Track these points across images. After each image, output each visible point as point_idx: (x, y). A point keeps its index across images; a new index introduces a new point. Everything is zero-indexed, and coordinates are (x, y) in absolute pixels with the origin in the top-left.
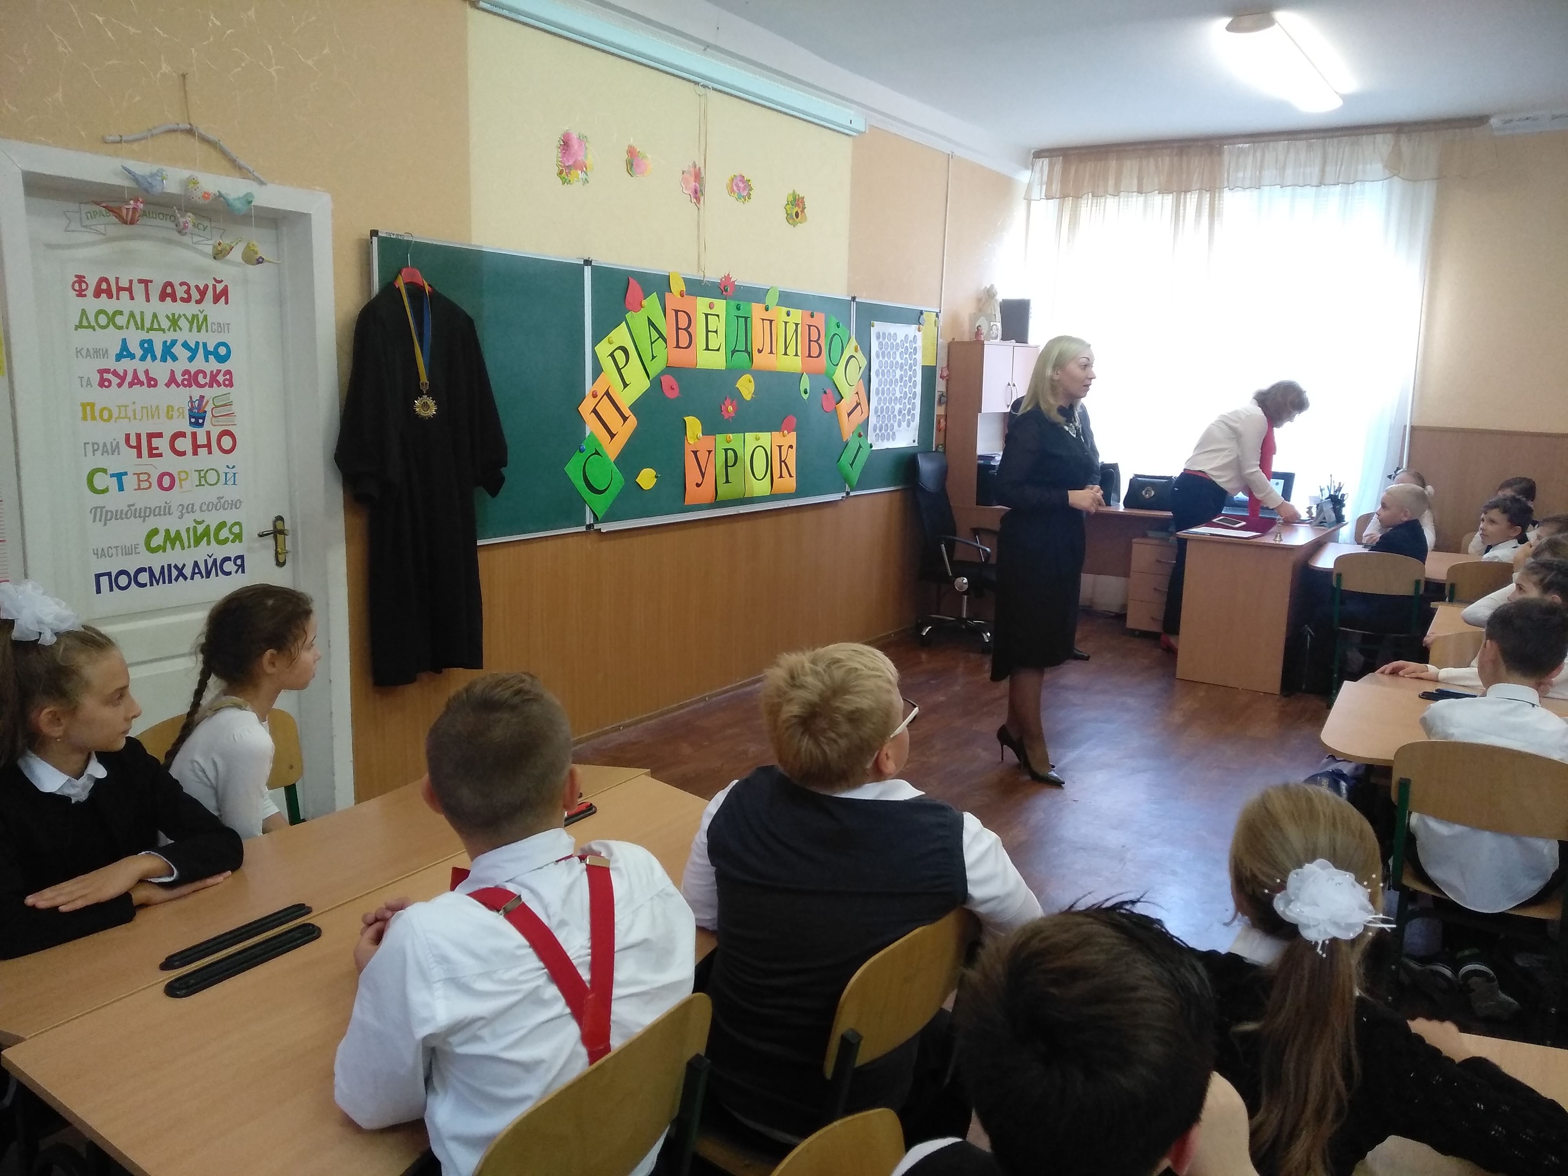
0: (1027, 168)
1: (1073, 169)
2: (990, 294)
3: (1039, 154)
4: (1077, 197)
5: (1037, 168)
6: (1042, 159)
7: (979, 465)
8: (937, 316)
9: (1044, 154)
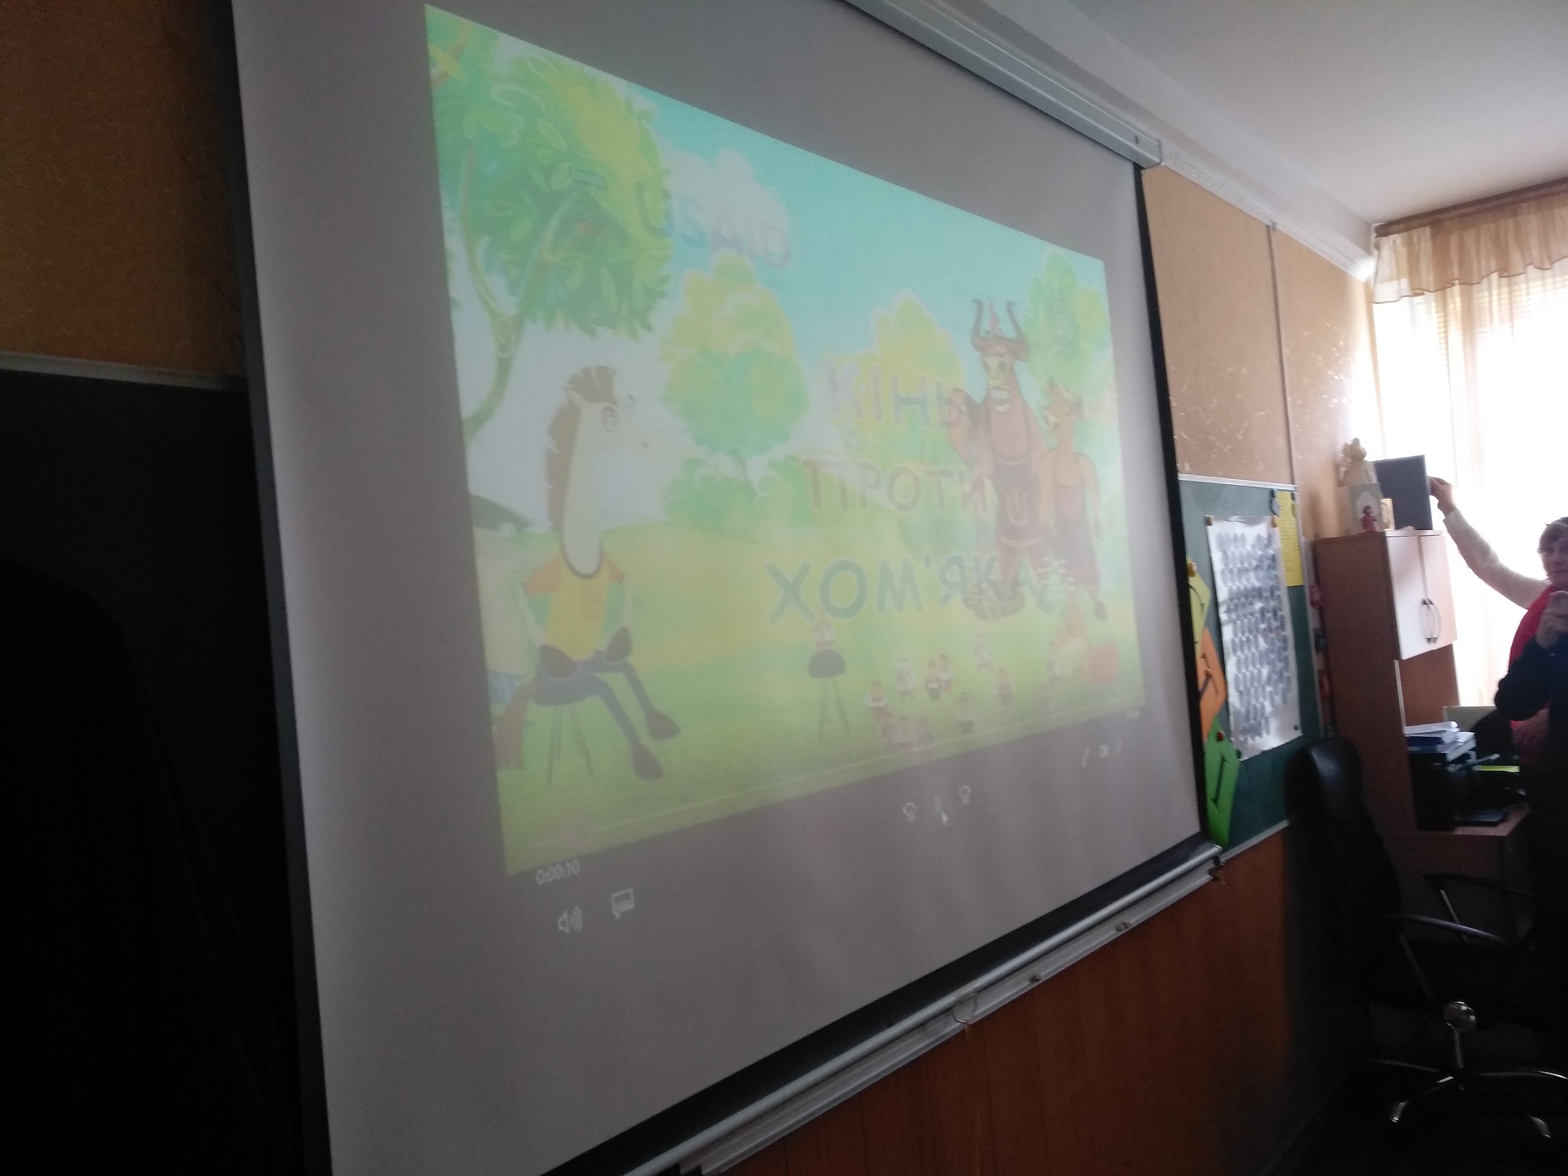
0: (1369, 252)
1: (1454, 240)
2: (1354, 453)
3: (1386, 229)
4: (1467, 283)
5: (1386, 251)
6: (1392, 237)
7: (1412, 756)
8: (1293, 497)
9: (1395, 228)
